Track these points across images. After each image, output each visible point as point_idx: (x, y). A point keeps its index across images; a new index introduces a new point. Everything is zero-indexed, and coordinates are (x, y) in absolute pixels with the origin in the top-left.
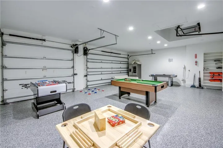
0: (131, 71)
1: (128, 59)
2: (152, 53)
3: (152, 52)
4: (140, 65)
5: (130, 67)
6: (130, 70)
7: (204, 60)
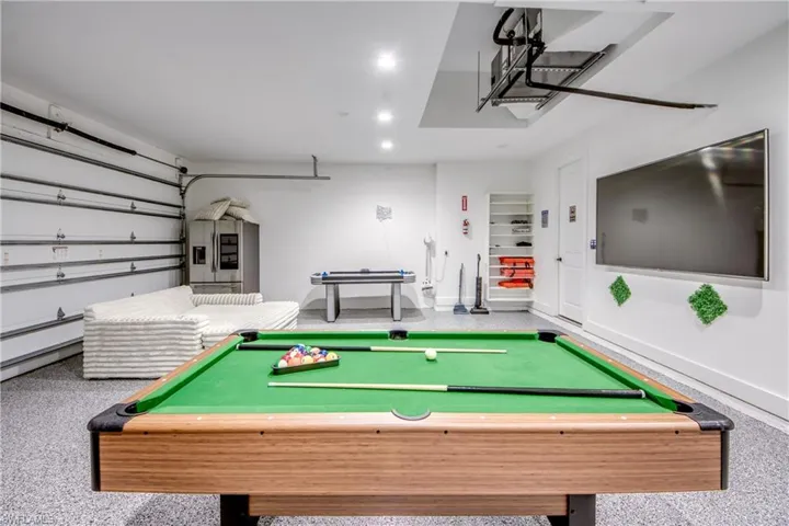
0: (209, 259)
1: (182, 195)
2: (316, 176)
3: (315, 171)
4: (254, 229)
5: (200, 237)
6: (200, 255)
7: (491, 216)
